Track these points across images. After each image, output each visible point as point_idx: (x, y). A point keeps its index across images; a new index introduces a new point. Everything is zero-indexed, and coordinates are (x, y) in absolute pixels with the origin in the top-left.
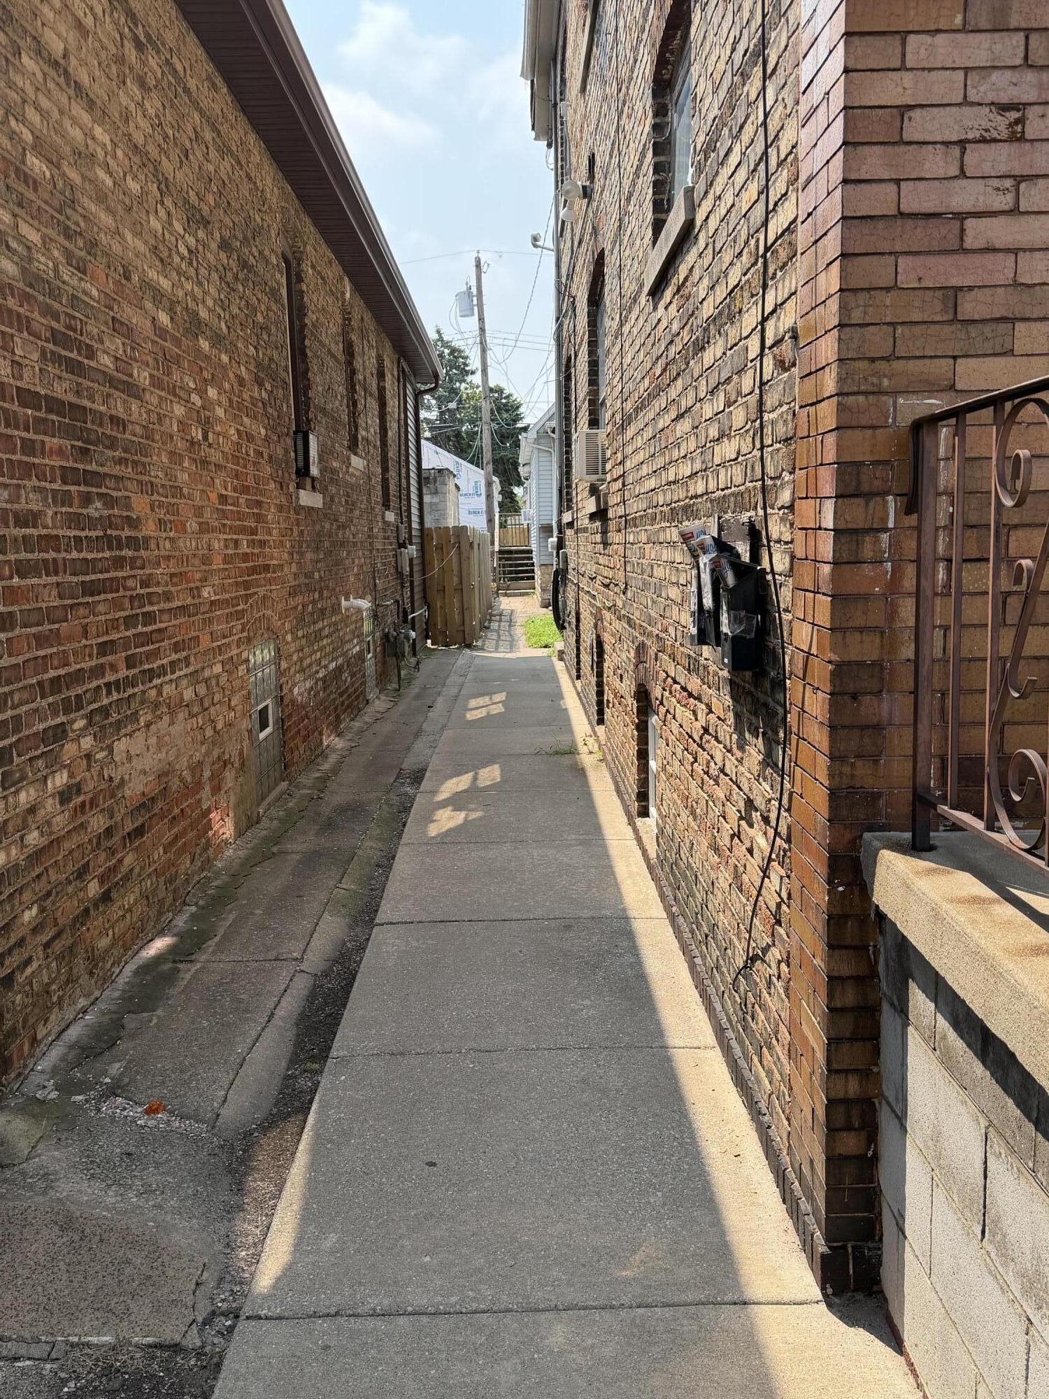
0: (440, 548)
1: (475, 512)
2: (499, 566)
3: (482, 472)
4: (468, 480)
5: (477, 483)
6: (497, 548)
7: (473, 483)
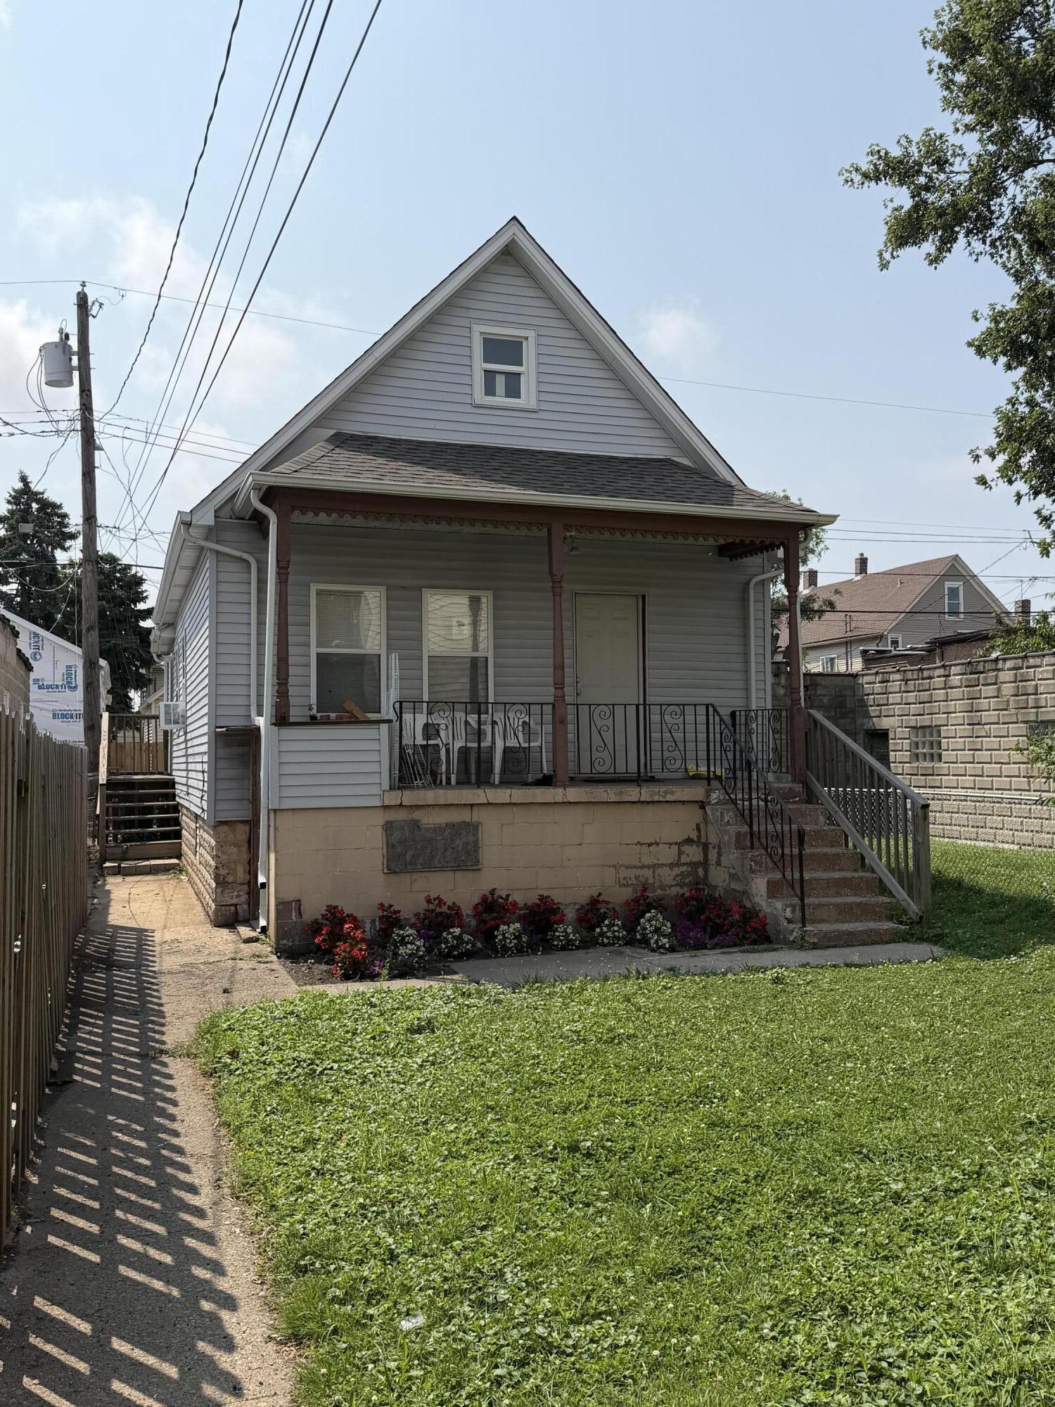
1: (64, 716)
2: (106, 811)
3: (79, 651)
4: (55, 663)
5: (69, 667)
6: (103, 777)
7: (62, 669)
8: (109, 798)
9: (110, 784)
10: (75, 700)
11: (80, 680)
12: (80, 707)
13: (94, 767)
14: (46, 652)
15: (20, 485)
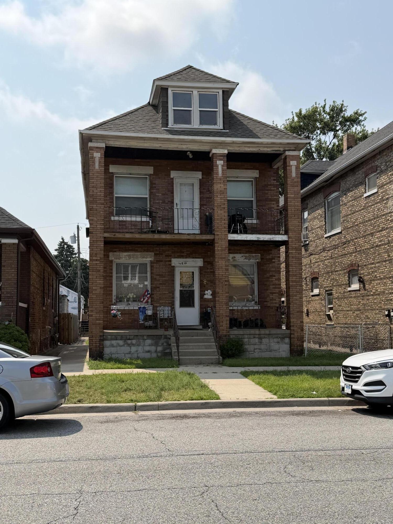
0: (63, 318)
1: (74, 308)
2: (82, 326)
3: (77, 294)
4: (72, 297)
5: (75, 298)
6: (81, 320)
7: (73, 298)
8: (82, 324)
9: (82, 322)
10: (76, 305)
11: (77, 301)
12: (77, 306)
13: (80, 319)
14: (70, 294)
15: (62, 240)
